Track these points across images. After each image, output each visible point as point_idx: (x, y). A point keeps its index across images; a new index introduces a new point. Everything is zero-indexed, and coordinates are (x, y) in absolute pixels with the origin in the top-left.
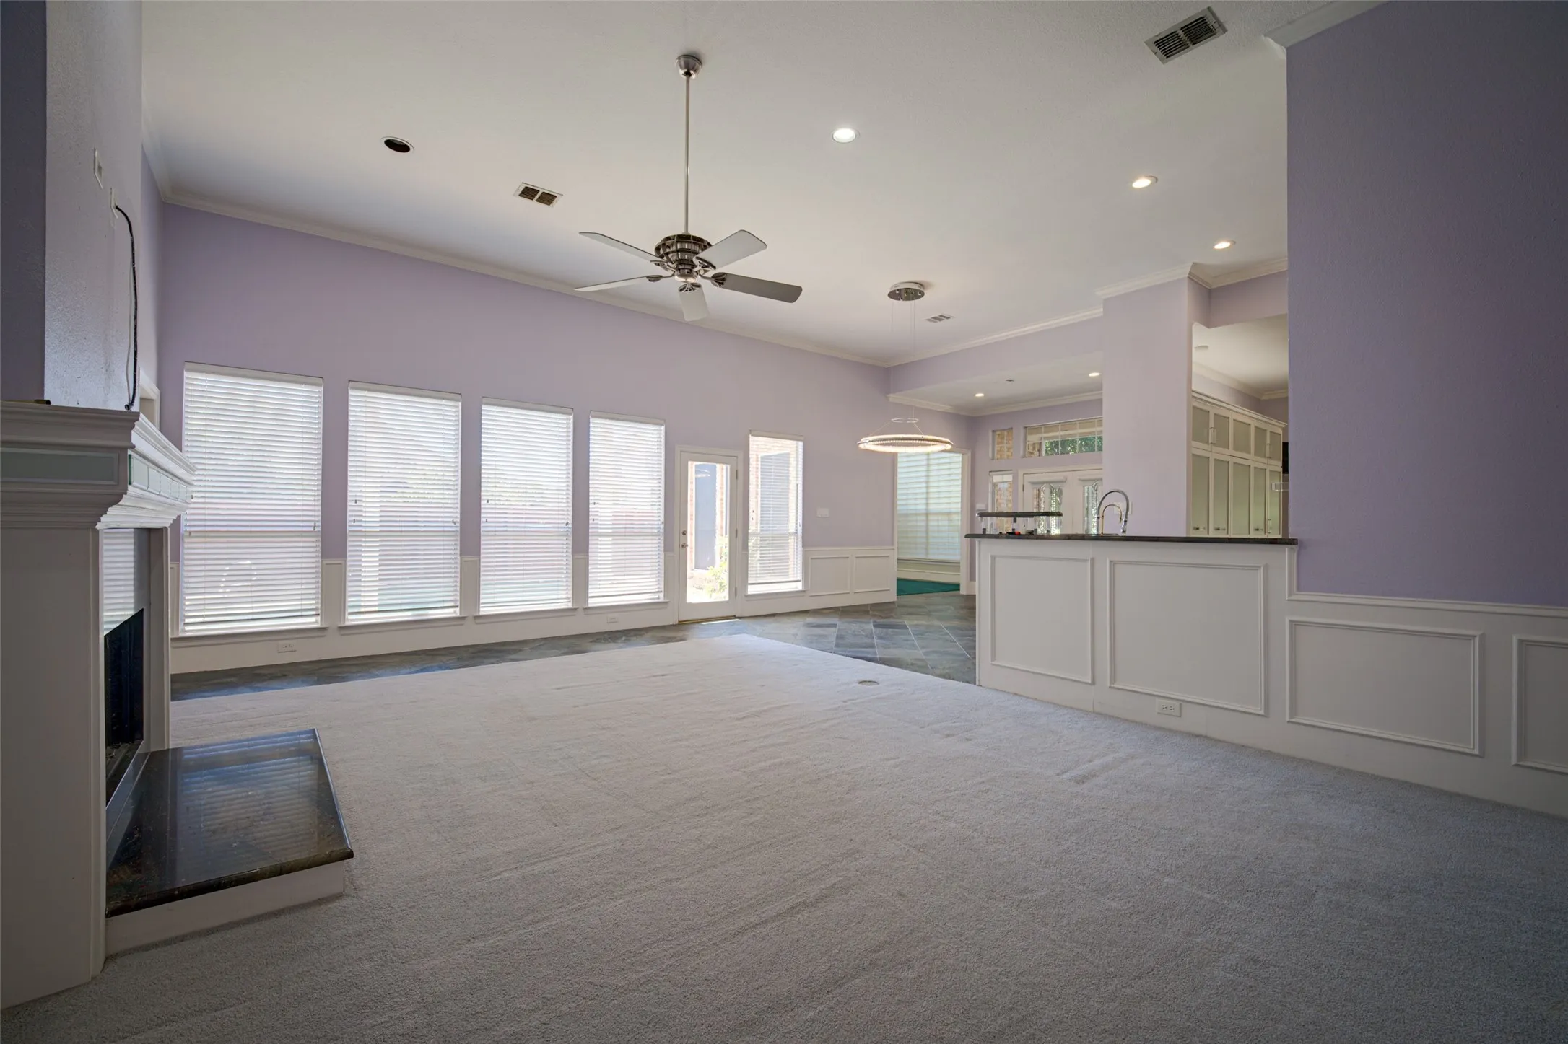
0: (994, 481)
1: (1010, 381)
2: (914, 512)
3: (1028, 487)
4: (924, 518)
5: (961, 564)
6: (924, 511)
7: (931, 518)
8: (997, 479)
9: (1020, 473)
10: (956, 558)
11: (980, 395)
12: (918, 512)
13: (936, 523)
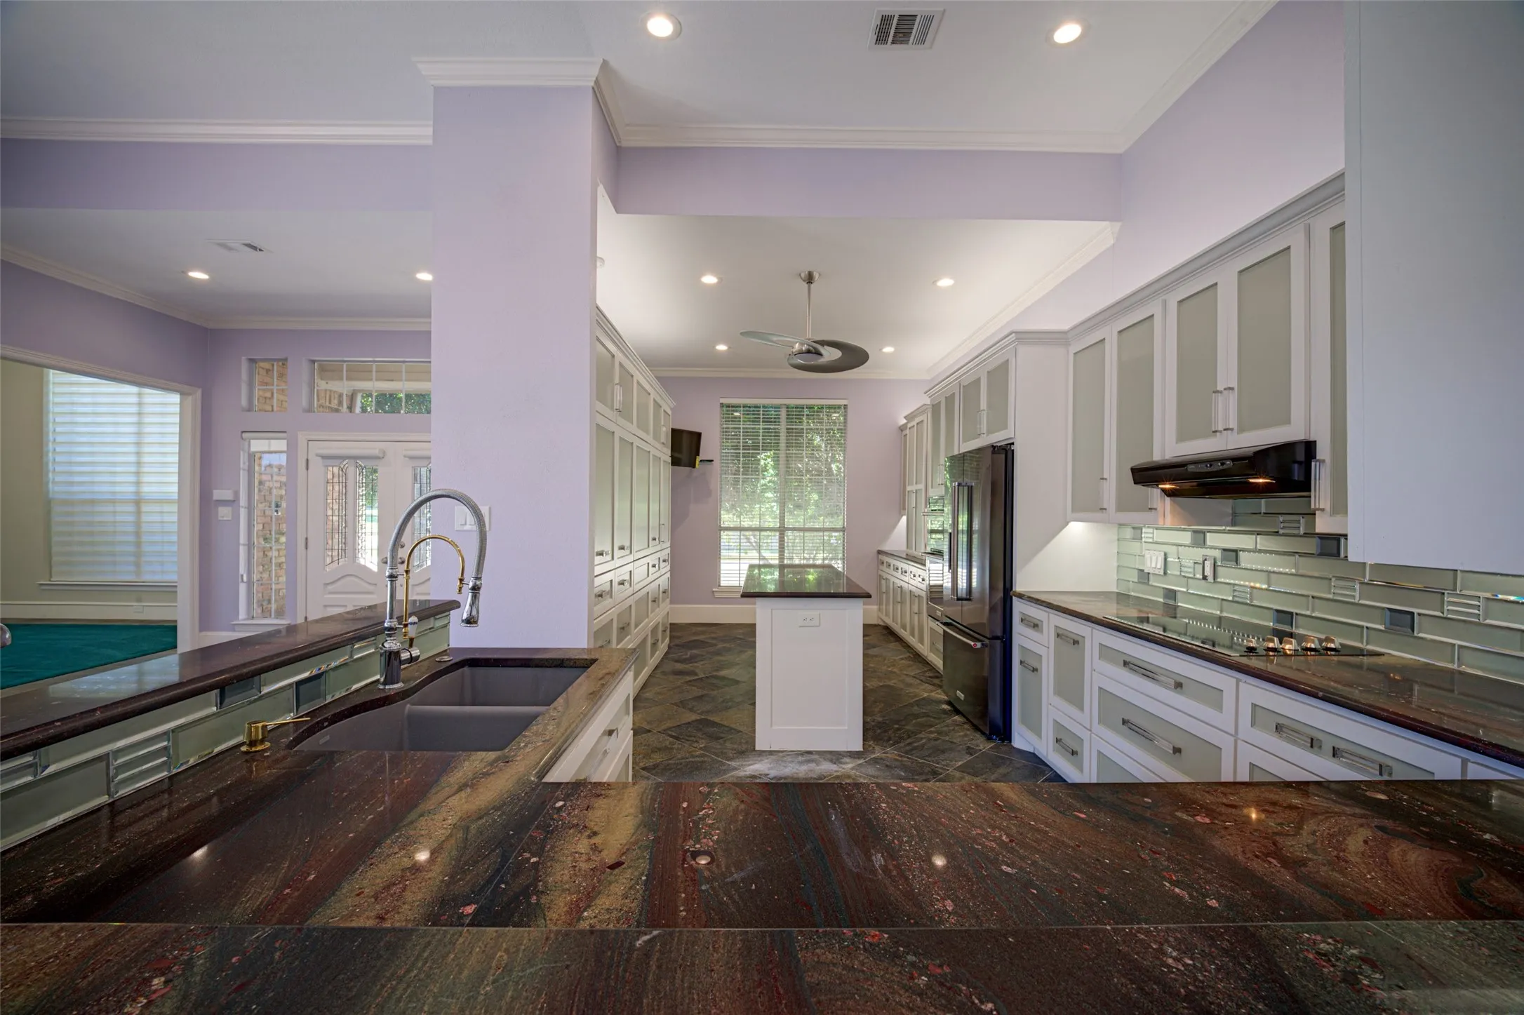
0: (253, 449)
1: (255, 248)
2: (109, 497)
3: (316, 463)
4: (131, 508)
5: (178, 589)
6: (132, 497)
7: (144, 508)
8: (257, 445)
9: (302, 438)
10: (172, 577)
11: (198, 275)
12: (118, 497)
13: (157, 518)
